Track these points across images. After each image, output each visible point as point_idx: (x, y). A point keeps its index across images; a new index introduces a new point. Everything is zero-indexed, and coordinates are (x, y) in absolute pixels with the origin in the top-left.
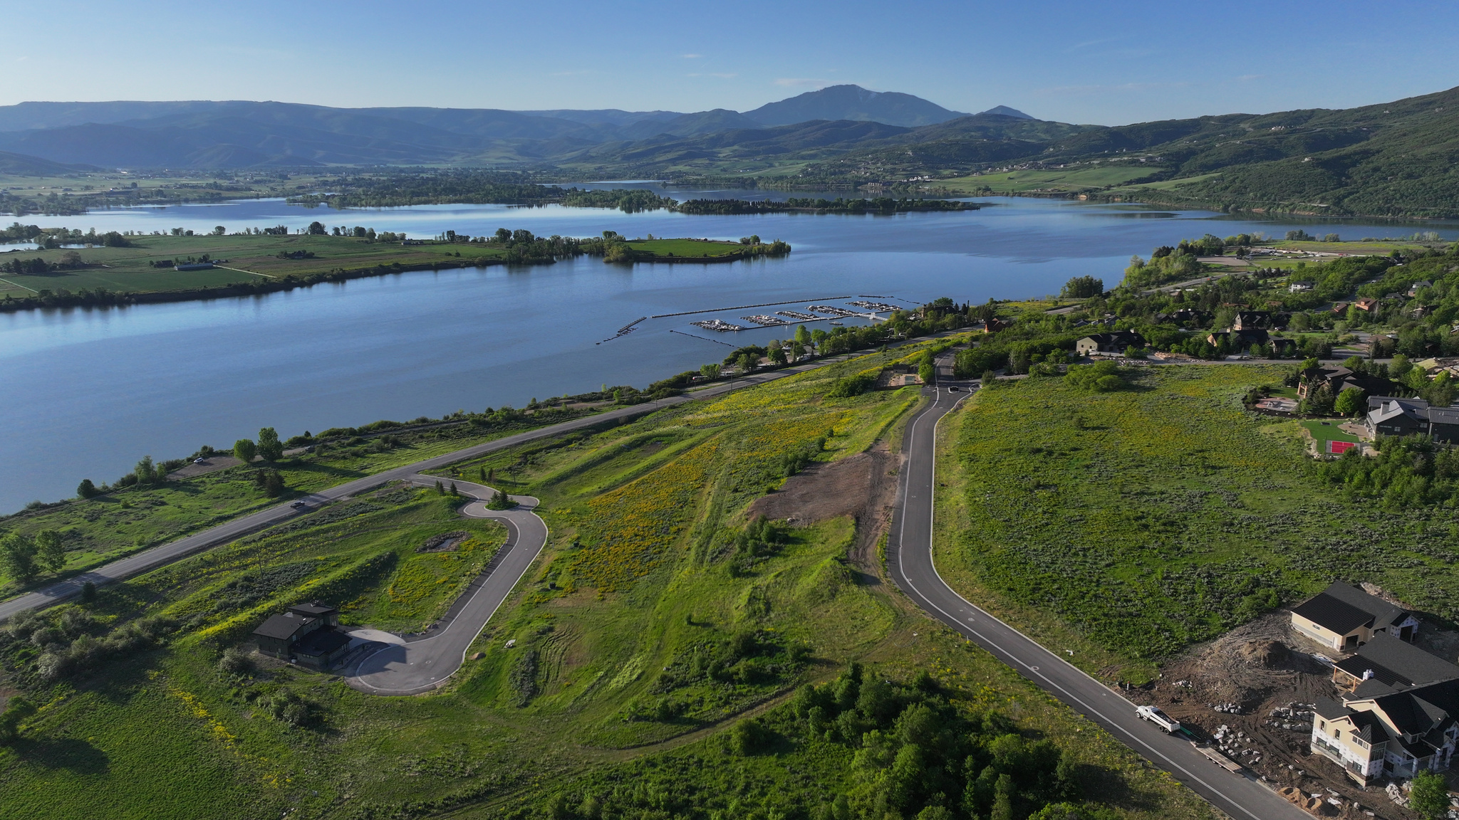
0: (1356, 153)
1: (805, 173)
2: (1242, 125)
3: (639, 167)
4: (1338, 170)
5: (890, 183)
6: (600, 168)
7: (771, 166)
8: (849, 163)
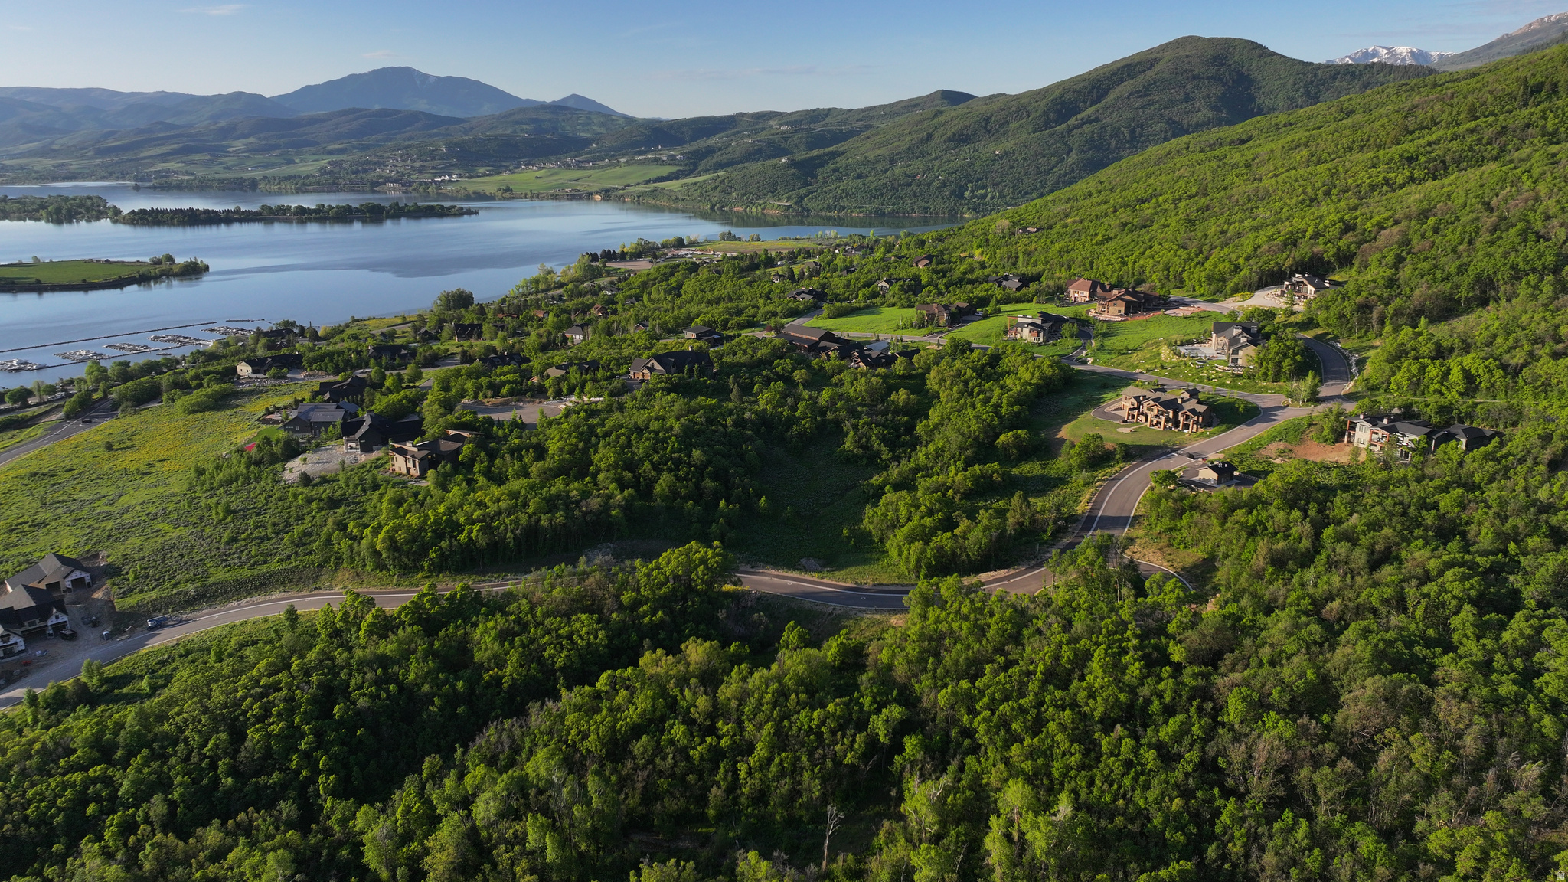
0: (825, 154)
1: (323, 171)
2: (771, 123)
3: (117, 163)
4: (807, 170)
5: (411, 183)
6: (62, 165)
7: (291, 162)
8: (374, 159)
